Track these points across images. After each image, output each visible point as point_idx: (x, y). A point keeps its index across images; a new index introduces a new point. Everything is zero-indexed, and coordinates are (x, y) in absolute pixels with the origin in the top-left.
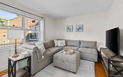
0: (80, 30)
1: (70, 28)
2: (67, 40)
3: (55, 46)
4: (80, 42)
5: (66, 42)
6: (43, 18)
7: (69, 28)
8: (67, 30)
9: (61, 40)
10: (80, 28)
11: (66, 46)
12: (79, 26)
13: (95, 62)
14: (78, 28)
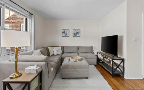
0: (77, 35)
1: (66, 32)
2: (63, 47)
3: (51, 54)
4: (78, 48)
5: (63, 49)
6: (32, 14)
7: (64, 32)
8: (62, 34)
9: (56, 46)
10: (77, 33)
11: (63, 53)
12: (76, 30)
13: (95, 65)
14: (75, 33)
